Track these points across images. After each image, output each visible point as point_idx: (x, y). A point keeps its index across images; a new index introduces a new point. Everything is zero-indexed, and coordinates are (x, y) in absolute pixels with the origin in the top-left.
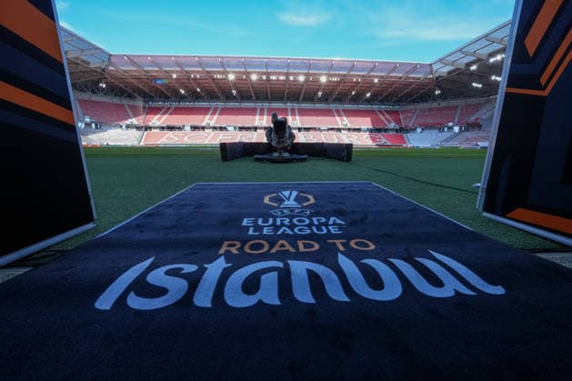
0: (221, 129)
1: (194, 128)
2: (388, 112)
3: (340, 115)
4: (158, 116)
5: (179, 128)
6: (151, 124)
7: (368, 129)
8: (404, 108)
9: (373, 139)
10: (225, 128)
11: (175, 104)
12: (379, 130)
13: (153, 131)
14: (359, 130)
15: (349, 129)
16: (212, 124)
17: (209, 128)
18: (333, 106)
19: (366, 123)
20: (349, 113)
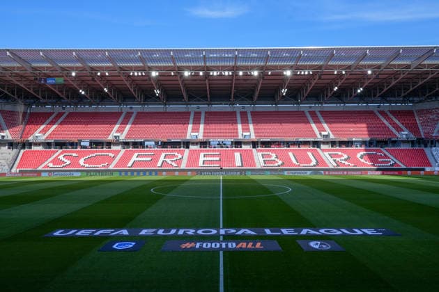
0: (135, 145)
1: (96, 144)
2: (395, 113)
3: (317, 121)
4: (43, 127)
5: (73, 145)
6: (31, 139)
7: (363, 143)
8: (420, 106)
9: (373, 158)
10: (142, 144)
11: (70, 109)
12: (383, 143)
13: (35, 148)
14: (349, 143)
15: (333, 143)
16: (122, 137)
17: (117, 143)
18: (305, 107)
19: (359, 132)
20: (331, 117)
